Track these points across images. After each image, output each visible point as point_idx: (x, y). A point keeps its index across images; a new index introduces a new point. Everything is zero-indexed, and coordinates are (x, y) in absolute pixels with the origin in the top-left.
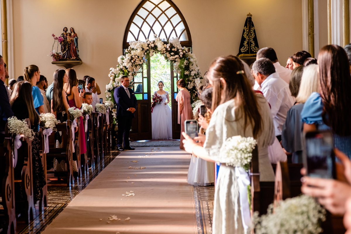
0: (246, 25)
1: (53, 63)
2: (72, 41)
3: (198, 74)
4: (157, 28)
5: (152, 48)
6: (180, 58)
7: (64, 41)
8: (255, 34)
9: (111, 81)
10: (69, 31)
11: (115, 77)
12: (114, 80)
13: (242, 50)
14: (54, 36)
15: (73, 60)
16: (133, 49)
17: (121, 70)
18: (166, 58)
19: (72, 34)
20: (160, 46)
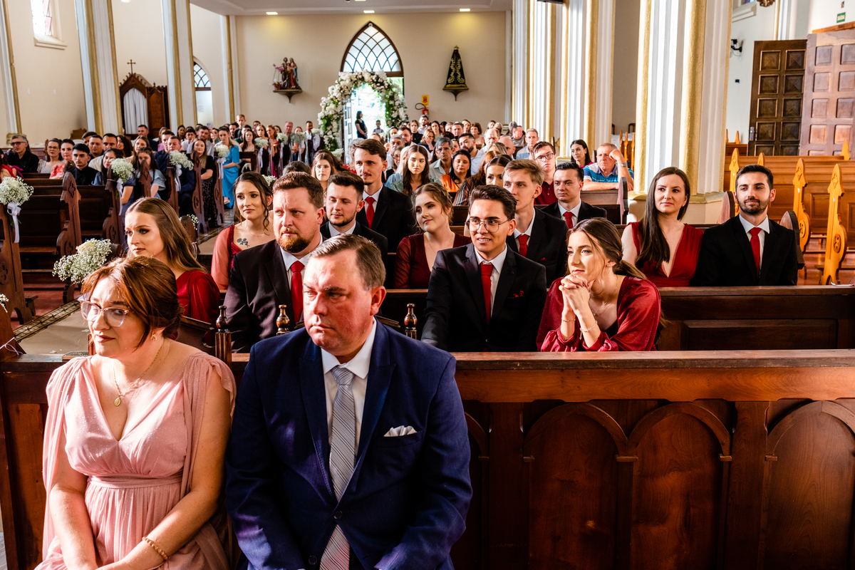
0: (453, 57)
1: (274, 92)
2: (292, 70)
3: (402, 104)
4: (372, 58)
5: (360, 79)
6: (386, 89)
7: (284, 71)
8: (461, 66)
9: (323, 110)
10: (289, 62)
11: (327, 106)
12: (325, 109)
13: (449, 80)
14: (274, 65)
15: (293, 89)
16: (342, 80)
17: (332, 99)
18: (373, 88)
19: (292, 64)
20: (367, 77)
